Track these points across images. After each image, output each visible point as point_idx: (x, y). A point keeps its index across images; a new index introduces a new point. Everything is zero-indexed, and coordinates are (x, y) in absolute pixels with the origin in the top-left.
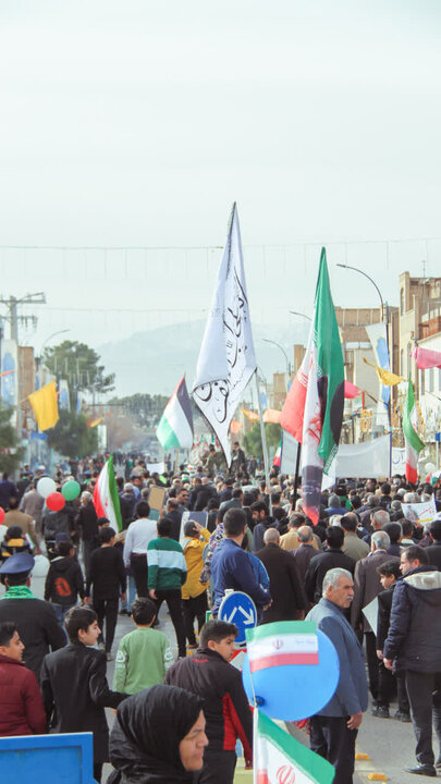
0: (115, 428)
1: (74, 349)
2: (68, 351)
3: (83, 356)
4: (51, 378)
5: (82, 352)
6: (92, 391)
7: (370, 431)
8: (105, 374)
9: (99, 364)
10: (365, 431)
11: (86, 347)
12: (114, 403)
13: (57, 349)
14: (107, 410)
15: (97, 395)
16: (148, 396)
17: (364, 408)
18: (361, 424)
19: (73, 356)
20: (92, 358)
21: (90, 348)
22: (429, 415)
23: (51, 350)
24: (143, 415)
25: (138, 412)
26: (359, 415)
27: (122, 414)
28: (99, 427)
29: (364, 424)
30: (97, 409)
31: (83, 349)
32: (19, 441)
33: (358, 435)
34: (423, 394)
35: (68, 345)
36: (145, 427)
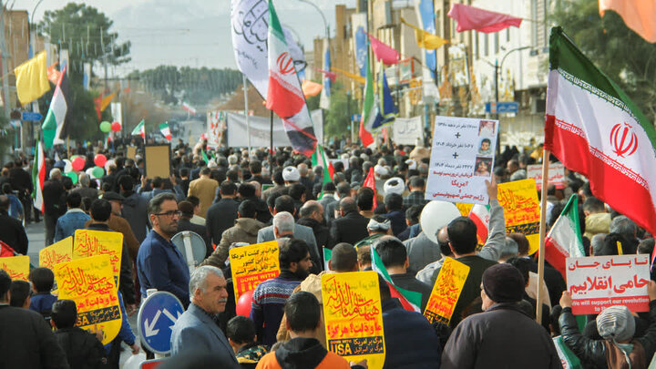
0: (133, 106)
1: (80, 14)
2: (72, 16)
3: (92, 21)
4: (49, 47)
5: (91, 17)
6: (102, 63)
7: (420, 103)
8: (119, 42)
9: (110, 31)
10: (415, 102)
11: (95, 10)
12: (135, 77)
13: (60, 13)
14: (123, 85)
15: (110, 68)
16: (175, 68)
17: (414, 76)
18: (410, 95)
19: (78, 21)
20: (103, 23)
21: (99, 11)
22: (483, 84)
23: (53, 15)
24: (169, 91)
25: (164, 87)
26: (408, 85)
27: (141, 90)
28: (113, 105)
29: (412, 96)
30: (111, 84)
31: (91, 13)
32: (7, 122)
33: (408, 109)
34: (478, 58)
35: (73, 8)
36: (171, 104)
